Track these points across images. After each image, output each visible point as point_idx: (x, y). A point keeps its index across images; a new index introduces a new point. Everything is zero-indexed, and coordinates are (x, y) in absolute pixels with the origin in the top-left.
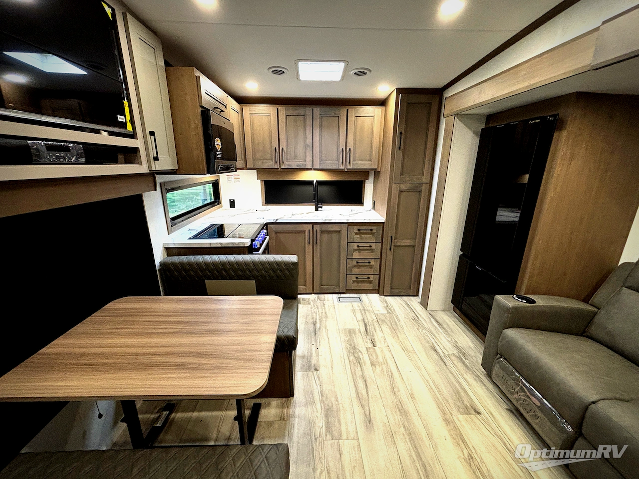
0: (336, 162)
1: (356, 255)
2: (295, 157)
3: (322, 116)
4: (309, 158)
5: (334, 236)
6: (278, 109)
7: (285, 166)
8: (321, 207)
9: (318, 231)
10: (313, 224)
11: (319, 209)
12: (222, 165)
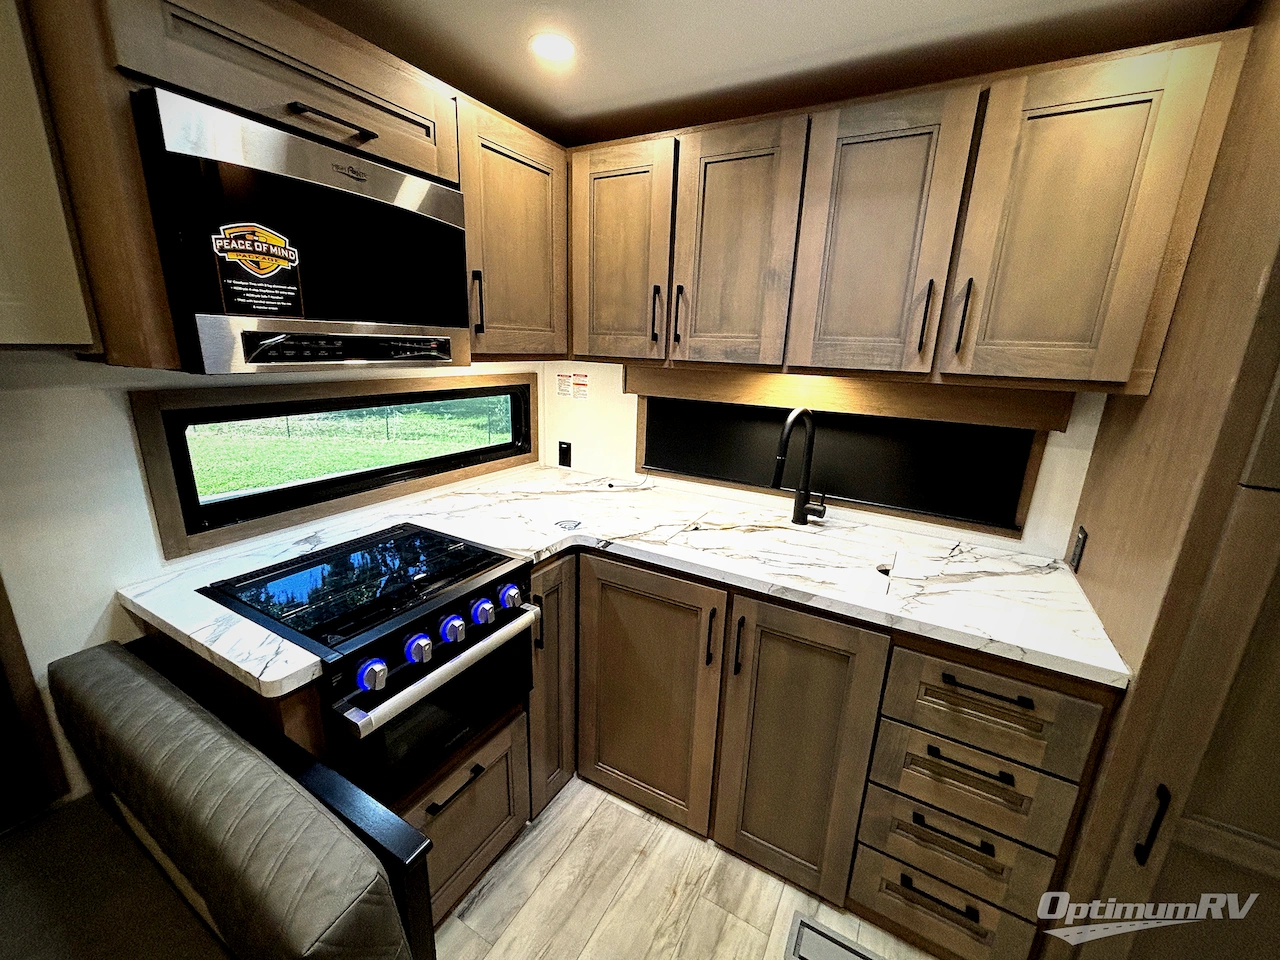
0: (891, 342)
1: (917, 782)
2: (724, 319)
3: (845, 145)
4: (773, 327)
5: (821, 665)
6: (677, 143)
7: (683, 353)
8: (821, 514)
10: (732, 591)
11: (810, 518)
12: (293, 337)
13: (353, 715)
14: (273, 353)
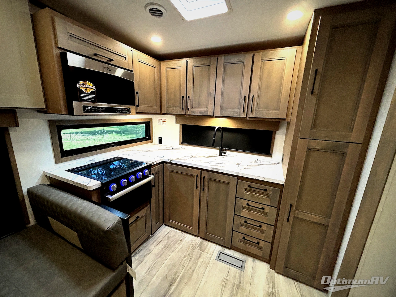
0: (237, 110)
1: (245, 213)
2: (199, 105)
3: (226, 64)
4: (211, 107)
5: (223, 186)
6: (187, 61)
7: (190, 113)
8: (225, 153)
9: (206, 177)
10: (202, 170)
11: (223, 154)
12: (94, 107)
13: (108, 196)
14: (89, 111)
